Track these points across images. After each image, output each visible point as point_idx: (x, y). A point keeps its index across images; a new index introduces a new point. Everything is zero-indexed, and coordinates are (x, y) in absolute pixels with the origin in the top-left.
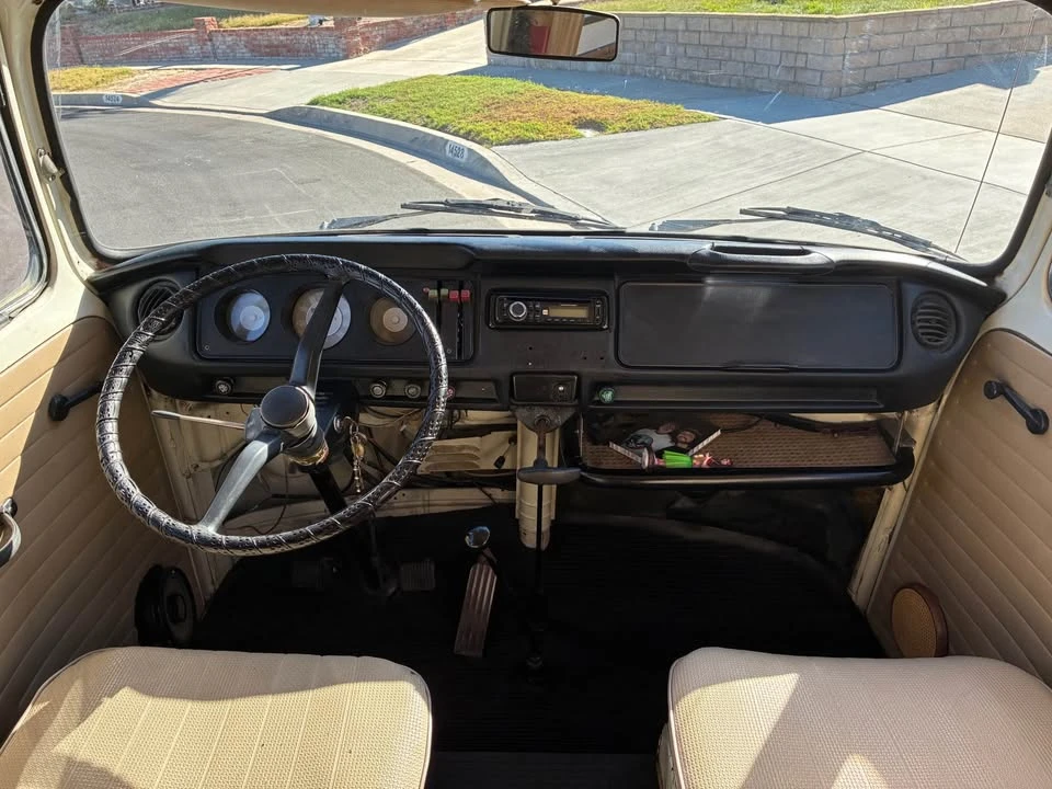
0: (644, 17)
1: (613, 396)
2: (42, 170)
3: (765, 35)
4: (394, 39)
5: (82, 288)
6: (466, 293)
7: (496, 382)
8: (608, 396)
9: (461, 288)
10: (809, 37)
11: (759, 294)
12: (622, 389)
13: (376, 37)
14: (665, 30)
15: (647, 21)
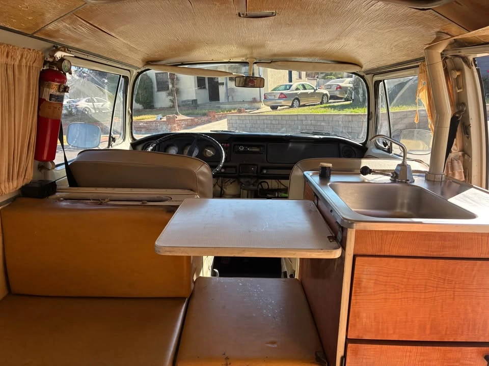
0: (290, 115)
1: (267, 172)
2: (129, 112)
3: (336, 121)
4: (190, 125)
5: (130, 144)
6: (228, 145)
7: (235, 167)
8: (265, 172)
9: (227, 144)
10: (352, 121)
11: (303, 146)
12: (269, 170)
13: (183, 125)
14: (298, 120)
15: (290, 117)
